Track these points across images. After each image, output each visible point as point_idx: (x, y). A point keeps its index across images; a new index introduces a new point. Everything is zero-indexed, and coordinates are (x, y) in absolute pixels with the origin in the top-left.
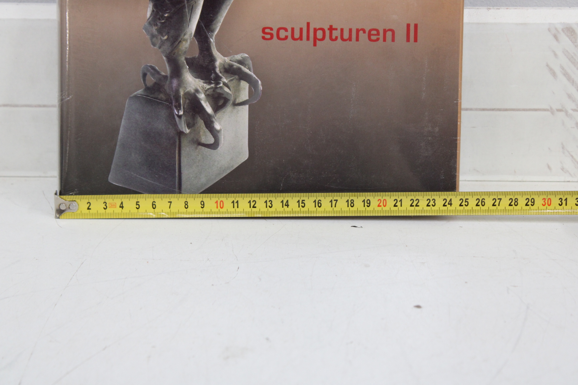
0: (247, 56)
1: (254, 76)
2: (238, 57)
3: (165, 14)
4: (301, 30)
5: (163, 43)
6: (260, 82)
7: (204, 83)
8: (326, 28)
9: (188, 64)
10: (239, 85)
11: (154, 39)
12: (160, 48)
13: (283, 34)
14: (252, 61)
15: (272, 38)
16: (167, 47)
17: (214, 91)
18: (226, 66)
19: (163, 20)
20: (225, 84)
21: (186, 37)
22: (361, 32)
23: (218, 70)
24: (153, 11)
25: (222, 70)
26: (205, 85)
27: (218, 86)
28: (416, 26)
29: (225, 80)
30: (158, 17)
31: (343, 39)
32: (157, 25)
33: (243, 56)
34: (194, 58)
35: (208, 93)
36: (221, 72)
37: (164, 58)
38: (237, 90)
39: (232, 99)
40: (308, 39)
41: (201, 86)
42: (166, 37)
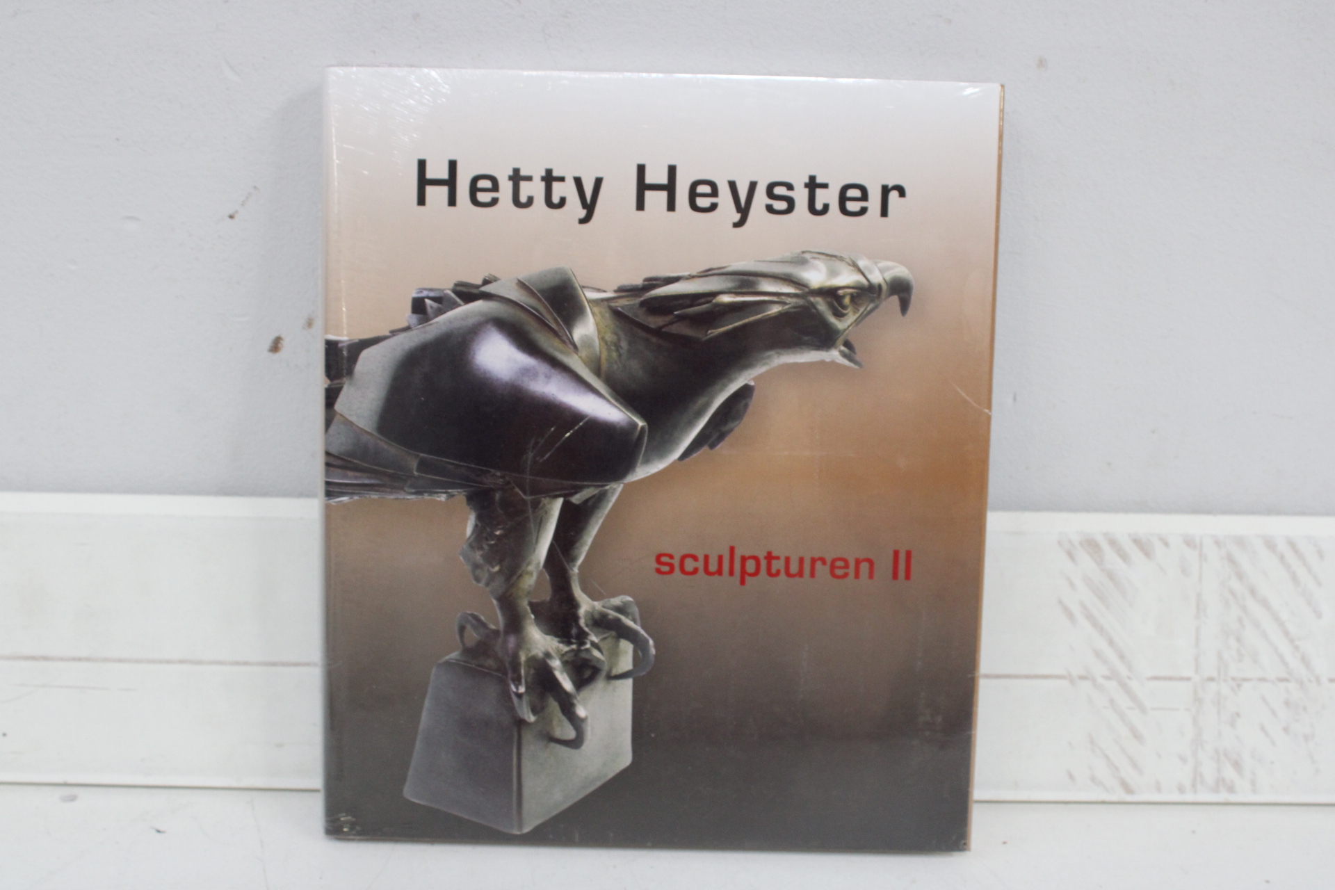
0: (630, 599)
1: (642, 632)
2: (616, 601)
3: (496, 531)
4: (720, 558)
5: (492, 577)
6: (651, 642)
7: (560, 642)
8: (762, 555)
9: (534, 612)
10: (616, 646)
11: (478, 572)
12: (487, 584)
13: (690, 565)
14: (639, 607)
15: (672, 571)
16: (499, 583)
17: (576, 655)
18: (597, 616)
19: (493, 540)
20: (593, 644)
21: (531, 568)
22: (818, 564)
23: (582, 622)
24: (476, 526)
25: (590, 622)
26: (561, 646)
27: (583, 648)
28: (909, 554)
29: (594, 638)
30: (485, 535)
31: (788, 574)
32: (481, 548)
33: (624, 600)
34: (542, 603)
35: (566, 658)
36: (587, 626)
37: (495, 602)
38: (614, 654)
39: (605, 668)
40: (731, 573)
41: (554, 647)
42: (497, 569)
